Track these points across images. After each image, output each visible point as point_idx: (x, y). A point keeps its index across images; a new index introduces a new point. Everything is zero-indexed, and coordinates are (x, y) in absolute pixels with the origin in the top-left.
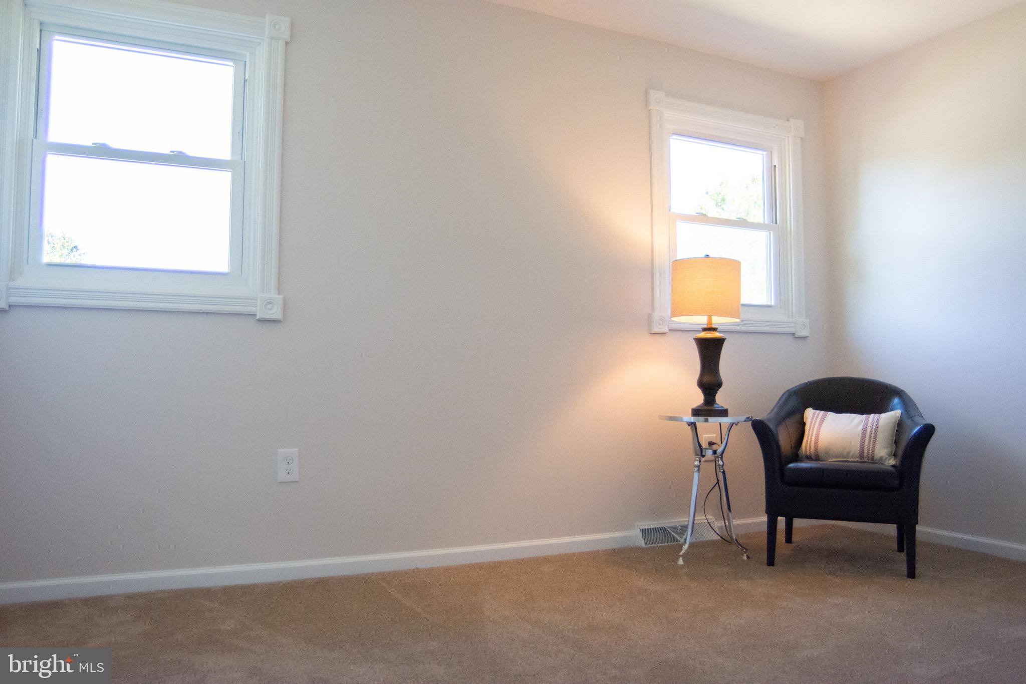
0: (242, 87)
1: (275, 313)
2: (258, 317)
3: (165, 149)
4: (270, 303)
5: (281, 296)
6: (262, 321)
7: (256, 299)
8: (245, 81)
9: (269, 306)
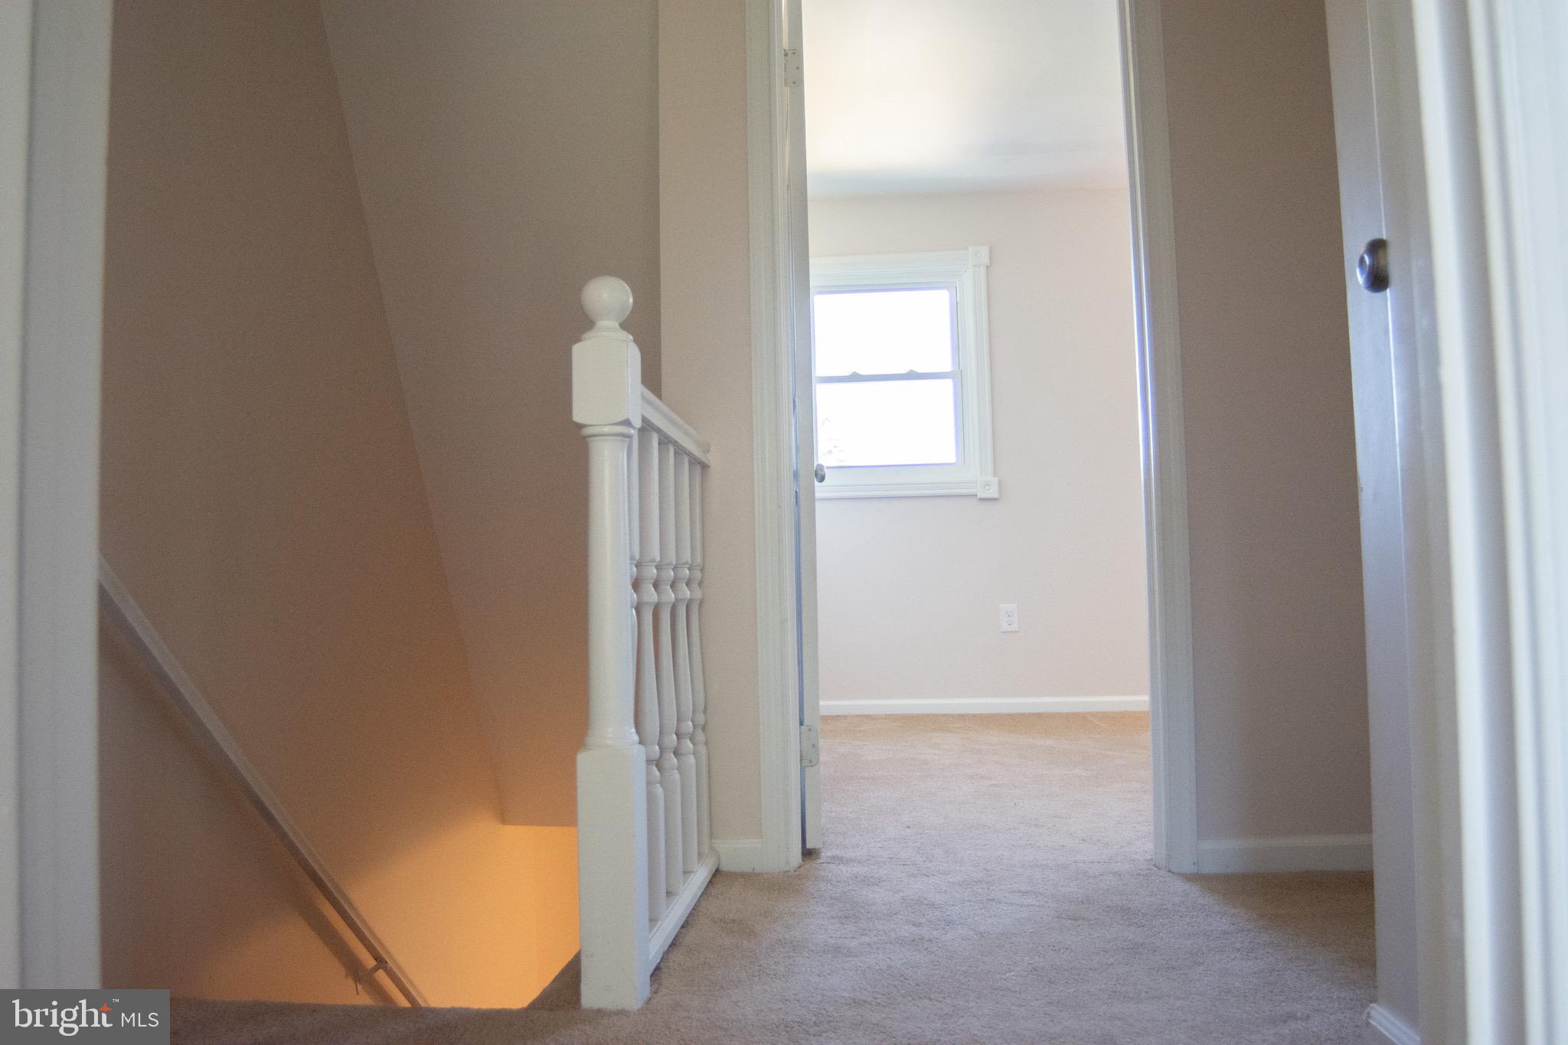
0: (955, 309)
1: (993, 493)
2: (979, 497)
3: (903, 370)
4: (987, 485)
5: (996, 479)
6: (981, 499)
7: (976, 482)
8: (957, 303)
9: (987, 487)
